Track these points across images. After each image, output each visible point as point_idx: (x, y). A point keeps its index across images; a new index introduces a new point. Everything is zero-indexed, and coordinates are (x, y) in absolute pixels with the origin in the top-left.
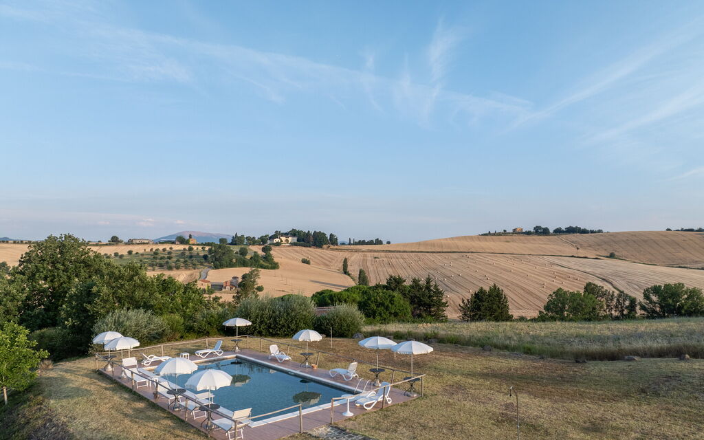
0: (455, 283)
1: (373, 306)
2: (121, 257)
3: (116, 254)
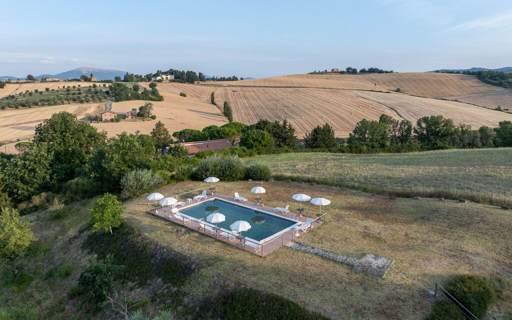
0: (292, 112)
1: (251, 141)
2: (41, 93)
3: (36, 91)
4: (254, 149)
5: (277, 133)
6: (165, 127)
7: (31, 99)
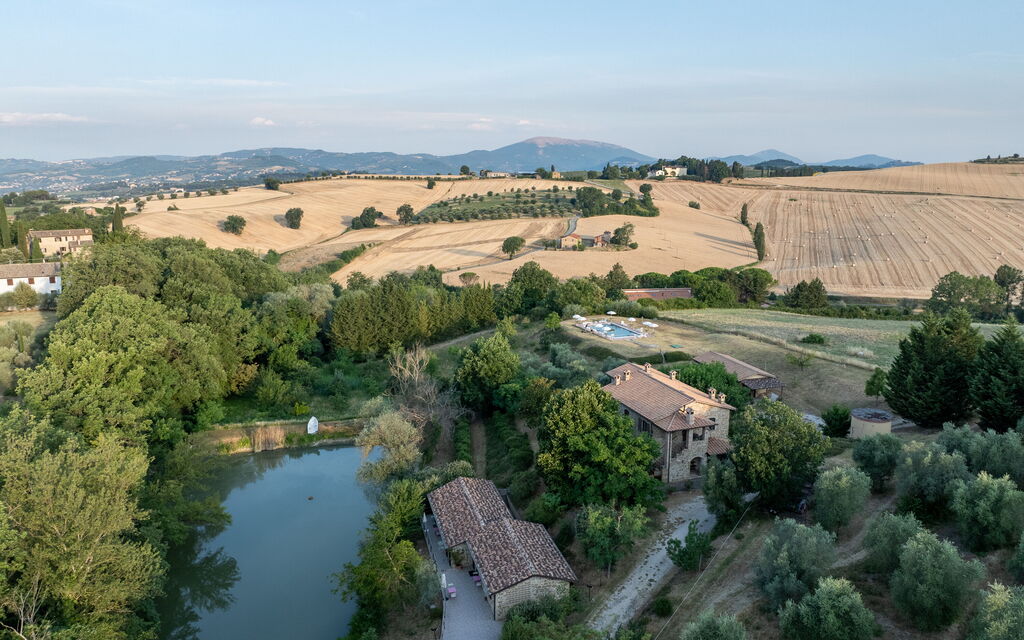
1: (704, 293)
2: (482, 199)
3: (475, 196)
4: (706, 301)
5: (743, 286)
6: (624, 270)
7: (470, 208)
